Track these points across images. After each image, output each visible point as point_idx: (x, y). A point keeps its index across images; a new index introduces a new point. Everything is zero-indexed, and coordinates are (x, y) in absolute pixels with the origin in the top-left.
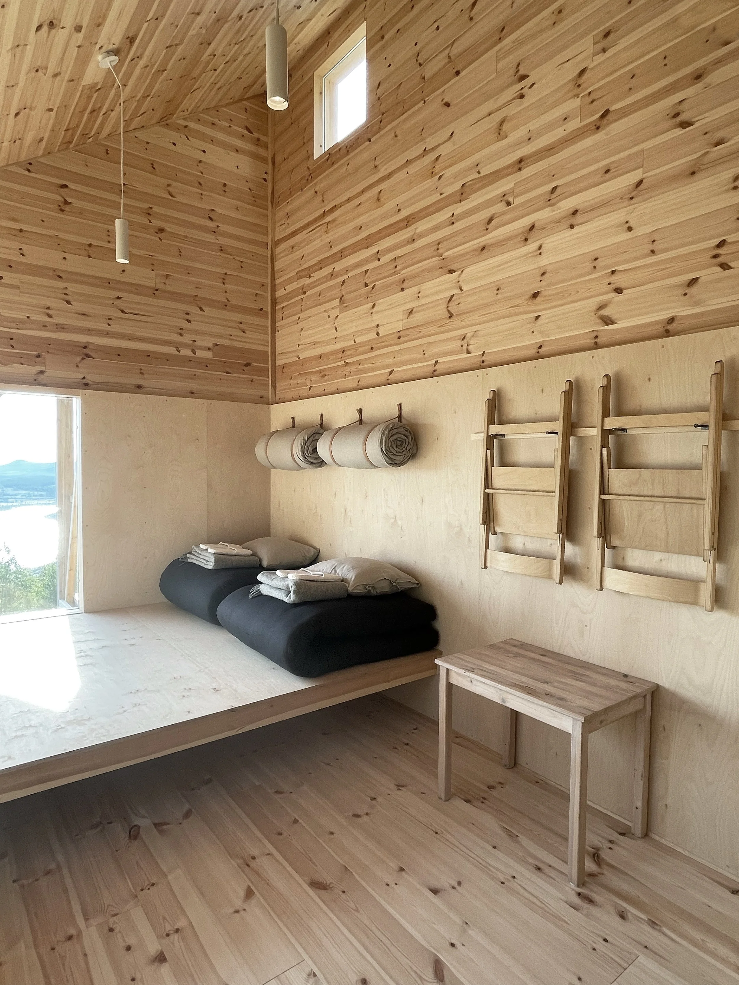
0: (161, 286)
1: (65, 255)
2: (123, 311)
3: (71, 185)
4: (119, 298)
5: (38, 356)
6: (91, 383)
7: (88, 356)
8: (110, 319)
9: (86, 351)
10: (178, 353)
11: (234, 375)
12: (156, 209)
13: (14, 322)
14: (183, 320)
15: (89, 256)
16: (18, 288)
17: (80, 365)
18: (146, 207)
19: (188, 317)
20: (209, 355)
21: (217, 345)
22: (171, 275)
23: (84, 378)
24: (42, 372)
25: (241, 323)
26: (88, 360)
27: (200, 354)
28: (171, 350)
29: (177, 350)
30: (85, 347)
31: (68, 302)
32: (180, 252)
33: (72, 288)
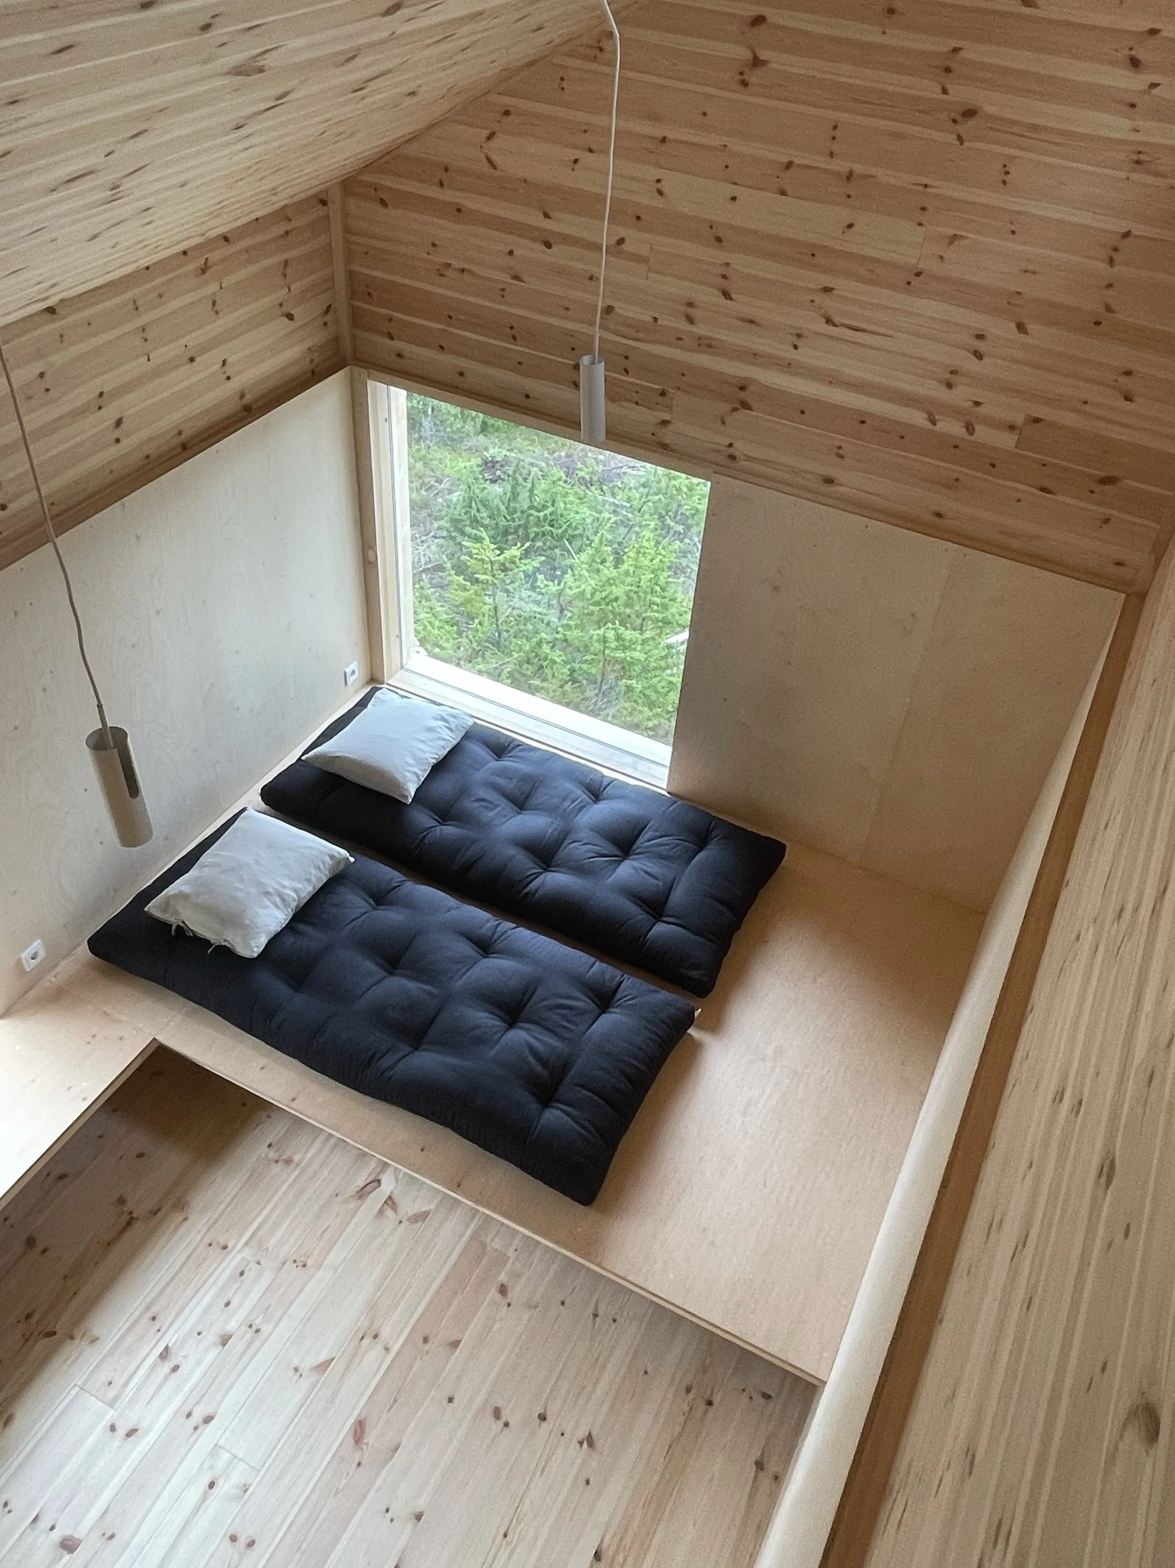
0: (930, 265)
1: (737, 191)
2: (829, 321)
3: (773, 16)
4: (827, 290)
5: (663, 394)
6: (743, 457)
7: (745, 405)
8: (799, 336)
9: (742, 395)
10: (930, 426)
11: (1061, 498)
12: (972, 52)
13: (633, 327)
14: (965, 353)
15: (783, 193)
16: (645, 260)
17: (728, 420)
18: (946, 50)
19: (980, 345)
20: (1007, 441)
21: (1037, 420)
22: (962, 237)
23: (731, 445)
24: (665, 423)
25: (1128, 373)
26: (743, 413)
27: (982, 434)
28: (918, 418)
29: (930, 421)
30: (742, 388)
31: (727, 295)
32: (1007, 173)
33: (741, 263)
